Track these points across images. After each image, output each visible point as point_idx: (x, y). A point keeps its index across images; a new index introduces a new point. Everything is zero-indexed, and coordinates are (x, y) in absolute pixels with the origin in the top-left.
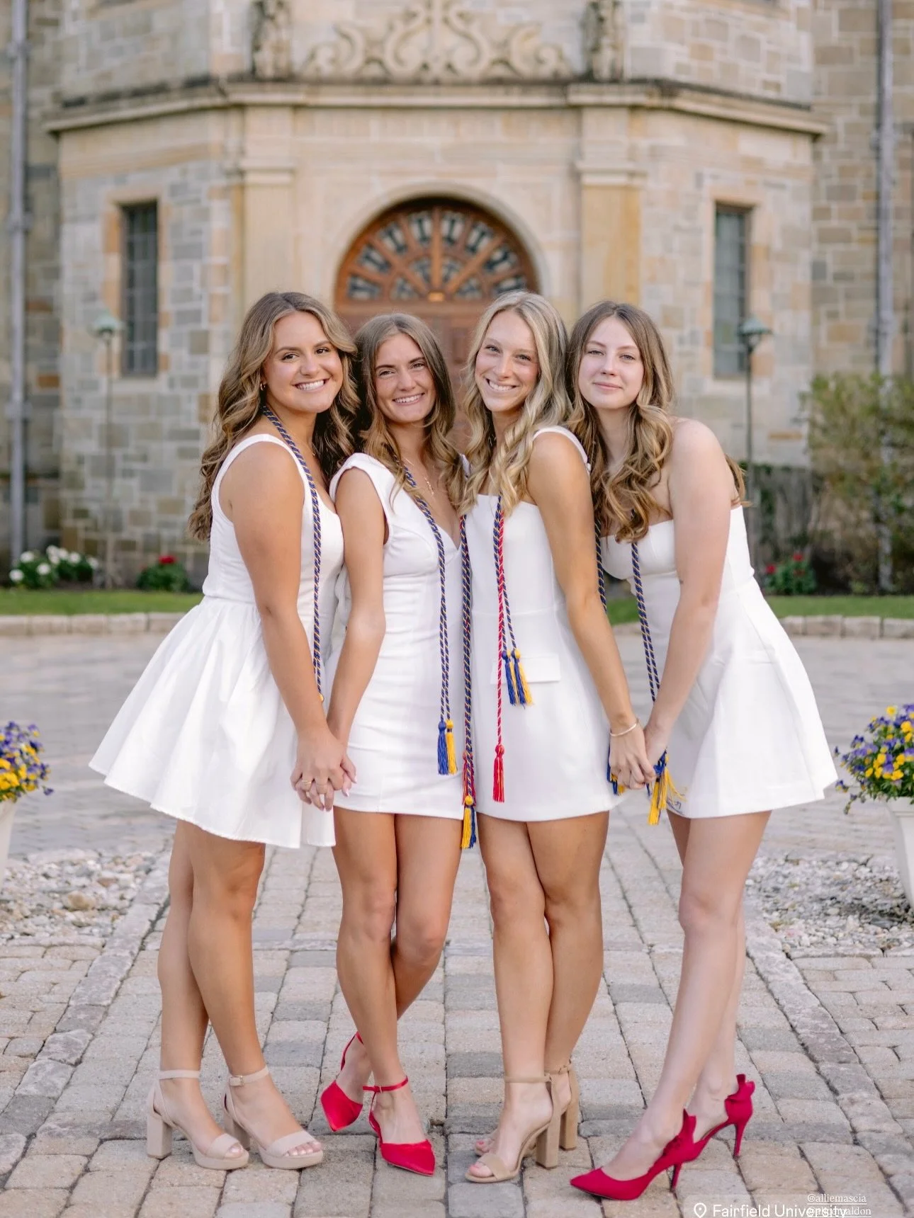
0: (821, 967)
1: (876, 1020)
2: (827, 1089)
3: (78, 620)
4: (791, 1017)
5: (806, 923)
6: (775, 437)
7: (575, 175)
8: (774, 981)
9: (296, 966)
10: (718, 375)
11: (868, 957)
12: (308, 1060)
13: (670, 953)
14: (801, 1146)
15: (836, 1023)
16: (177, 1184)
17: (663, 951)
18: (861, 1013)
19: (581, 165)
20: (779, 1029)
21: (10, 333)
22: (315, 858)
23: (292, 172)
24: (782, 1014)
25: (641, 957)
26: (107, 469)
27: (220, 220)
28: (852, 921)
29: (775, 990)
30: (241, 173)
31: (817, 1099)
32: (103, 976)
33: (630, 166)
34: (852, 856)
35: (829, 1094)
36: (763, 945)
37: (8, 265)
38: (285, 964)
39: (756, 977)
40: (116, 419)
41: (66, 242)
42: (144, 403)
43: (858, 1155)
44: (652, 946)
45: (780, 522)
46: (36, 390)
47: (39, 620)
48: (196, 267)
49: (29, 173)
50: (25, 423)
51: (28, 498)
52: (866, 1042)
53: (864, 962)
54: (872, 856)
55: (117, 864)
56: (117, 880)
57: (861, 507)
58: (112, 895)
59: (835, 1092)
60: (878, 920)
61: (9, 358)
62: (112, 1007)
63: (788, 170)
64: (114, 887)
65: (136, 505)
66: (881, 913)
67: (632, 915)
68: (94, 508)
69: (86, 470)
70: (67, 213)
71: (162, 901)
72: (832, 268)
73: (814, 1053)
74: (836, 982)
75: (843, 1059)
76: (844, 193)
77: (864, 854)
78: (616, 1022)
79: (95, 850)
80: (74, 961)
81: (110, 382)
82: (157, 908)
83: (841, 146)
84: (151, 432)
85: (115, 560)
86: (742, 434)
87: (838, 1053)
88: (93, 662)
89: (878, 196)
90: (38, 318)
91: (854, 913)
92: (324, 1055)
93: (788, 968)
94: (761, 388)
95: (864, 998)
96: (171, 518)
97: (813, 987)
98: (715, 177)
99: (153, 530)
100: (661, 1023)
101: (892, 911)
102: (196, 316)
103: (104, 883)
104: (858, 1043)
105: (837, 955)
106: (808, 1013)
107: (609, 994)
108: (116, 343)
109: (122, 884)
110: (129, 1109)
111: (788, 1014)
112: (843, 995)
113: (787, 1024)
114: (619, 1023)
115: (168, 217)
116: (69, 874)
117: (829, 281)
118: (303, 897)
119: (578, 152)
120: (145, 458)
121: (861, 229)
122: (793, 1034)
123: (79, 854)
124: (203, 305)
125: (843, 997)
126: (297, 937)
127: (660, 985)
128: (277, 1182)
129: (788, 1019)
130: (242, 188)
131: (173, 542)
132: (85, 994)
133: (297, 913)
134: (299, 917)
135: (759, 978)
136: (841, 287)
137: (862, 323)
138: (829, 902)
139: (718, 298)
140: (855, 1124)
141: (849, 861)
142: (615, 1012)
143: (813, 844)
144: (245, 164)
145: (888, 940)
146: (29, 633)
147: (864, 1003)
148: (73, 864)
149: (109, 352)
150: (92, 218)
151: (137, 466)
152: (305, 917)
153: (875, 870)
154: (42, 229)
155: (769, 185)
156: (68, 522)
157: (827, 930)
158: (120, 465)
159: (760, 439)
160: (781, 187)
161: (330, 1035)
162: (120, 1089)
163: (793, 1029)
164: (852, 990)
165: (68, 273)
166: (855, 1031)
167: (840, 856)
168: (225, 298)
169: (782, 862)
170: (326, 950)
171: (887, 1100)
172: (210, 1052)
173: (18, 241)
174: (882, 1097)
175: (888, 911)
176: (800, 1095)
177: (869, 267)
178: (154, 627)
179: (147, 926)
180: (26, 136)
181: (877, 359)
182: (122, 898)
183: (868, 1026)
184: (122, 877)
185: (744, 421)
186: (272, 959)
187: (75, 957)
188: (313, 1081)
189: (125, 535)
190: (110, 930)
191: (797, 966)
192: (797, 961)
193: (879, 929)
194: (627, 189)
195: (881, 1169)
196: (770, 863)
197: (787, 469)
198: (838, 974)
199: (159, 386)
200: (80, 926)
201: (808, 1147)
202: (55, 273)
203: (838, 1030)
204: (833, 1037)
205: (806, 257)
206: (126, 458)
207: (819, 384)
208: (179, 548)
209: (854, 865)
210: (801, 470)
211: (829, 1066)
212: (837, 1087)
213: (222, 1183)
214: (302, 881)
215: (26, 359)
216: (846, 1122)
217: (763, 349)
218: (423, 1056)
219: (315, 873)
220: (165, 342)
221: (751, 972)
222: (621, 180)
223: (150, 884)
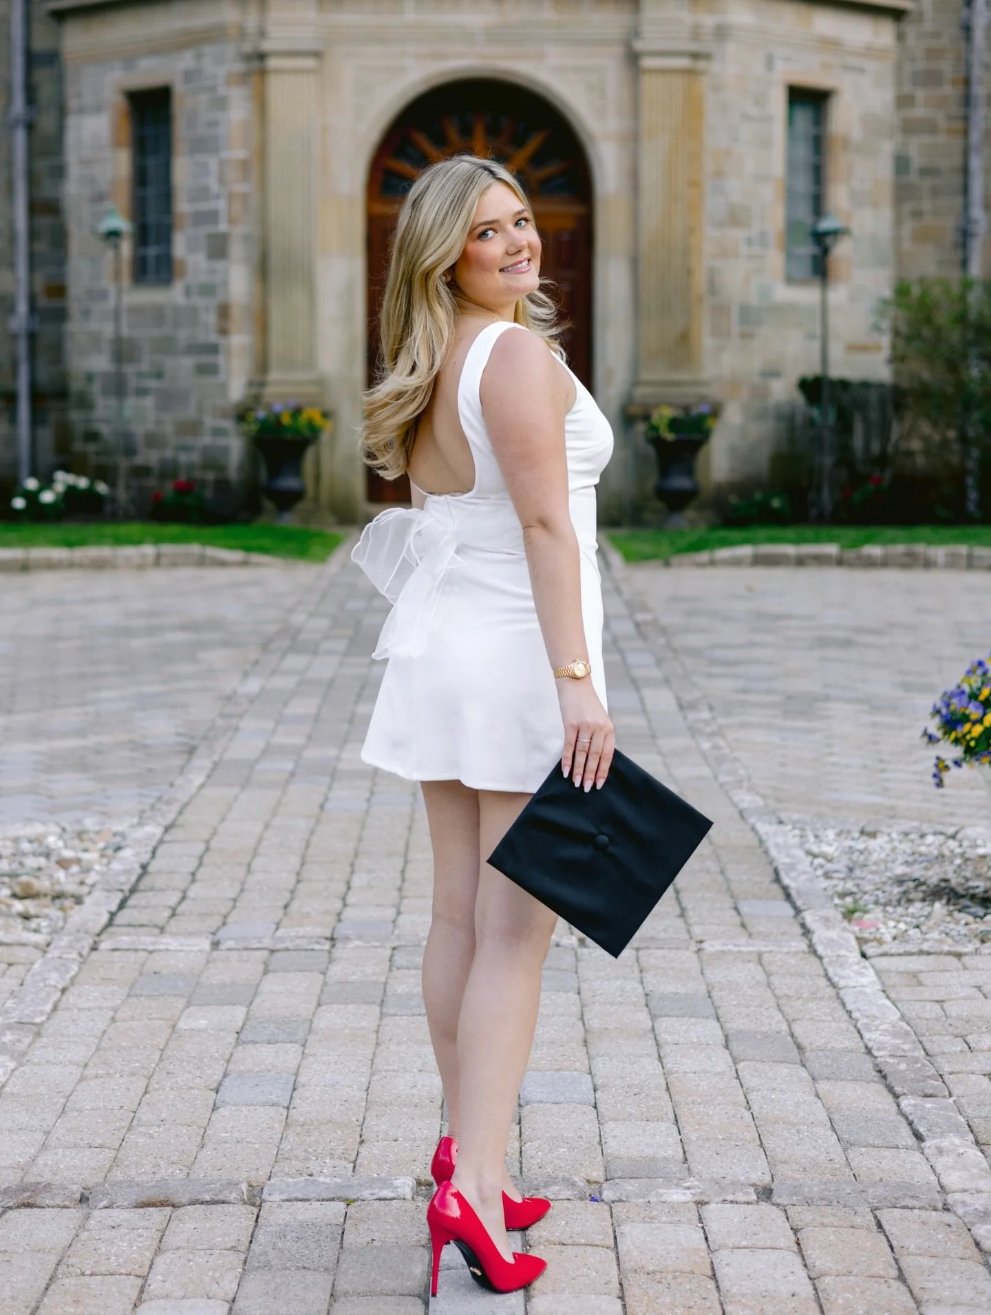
0: (902, 968)
1: (969, 1039)
2: (910, 1133)
3: (81, 553)
4: (867, 1035)
5: (885, 911)
6: (854, 348)
7: (633, 59)
8: (845, 987)
9: (275, 971)
10: (790, 280)
11: (959, 955)
12: (274, 1098)
13: (723, 951)
14: (878, 1213)
15: (921, 1042)
16: (88, 1272)
17: (714, 949)
18: (950, 1029)
19: (639, 45)
20: (851, 1051)
21: (12, 238)
22: (312, 833)
23: (317, 55)
24: (855, 1031)
25: (687, 957)
26: (118, 387)
27: (238, 111)
28: (939, 907)
29: (847, 999)
30: (261, 56)
31: (897, 1147)
32: (41, 985)
33: (693, 47)
34: (939, 828)
35: (911, 1141)
36: (833, 940)
37: (10, 163)
38: (262, 967)
39: (823, 982)
40: (125, 332)
41: (71, 138)
42: (158, 314)
43: (949, 1225)
44: (701, 942)
45: (858, 441)
46: (43, 302)
47: (38, 553)
48: (213, 163)
49: (32, 60)
50: (32, 337)
51: (37, 419)
52: (957, 1068)
53: (953, 961)
54: (962, 828)
55: (82, 840)
56: (78, 861)
57: (948, 426)
58: (71, 879)
59: (919, 1137)
60: (967, 907)
61: (12, 266)
62: (46, 1025)
63: (869, 52)
64: (75, 869)
65: (150, 426)
66: (973, 897)
67: (680, 903)
68: (105, 430)
69: (96, 388)
70: (72, 103)
71: (126, 888)
72: (917, 161)
73: (893, 1084)
74: (920, 988)
75: (930, 1091)
76: (931, 78)
77: (952, 825)
78: (654, 1043)
79: (58, 824)
80: (10, 965)
81: (120, 292)
82: (120, 896)
83: (928, 26)
84: (166, 346)
85: (128, 487)
86: (816, 346)
87: (922, 1084)
88: (93, 601)
89: (967, 82)
90: (44, 222)
91: (940, 898)
92: (294, 1089)
93: (863, 970)
94: (838, 295)
95: (953, 1009)
96: (189, 441)
97: (893, 995)
98: (787, 59)
99: (169, 454)
100: (708, 1044)
101: (986, 895)
102: (212, 217)
103: (63, 864)
104: (946, 1069)
105: (921, 953)
106: (886, 1030)
107: (647, 1006)
108: (126, 248)
109: (84, 864)
110: (45, 1165)
111: (862, 1032)
112: (929, 1006)
113: (862, 1044)
114: (658, 1045)
115: (182, 106)
116: (24, 854)
117: (913, 178)
118: (293, 881)
119: (636, 33)
120: (159, 375)
121: (950, 118)
122: (867, 1058)
123: (37, 829)
124: (221, 205)
125: (928, 1007)
126: (279, 933)
127: (709, 992)
128: (214, 1270)
129: (862, 1038)
130: (263, 73)
131: (191, 467)
132: (15, 1009)
133: (284, 903)
134: (286, 907)
135: (827, 983)
136: (927, 183)
137: (949, 224)
138: (911, 884)
139: (790, 196)
140: (945, 1181)
141: (935, 833)
142: (653, 1029)
143: (893, 814)
144: (266, 46)
145: (982, 932)
146: (25, 567)
147: (954, 1015)
148: (30, 841)
149: (118, 257)
150: (98, 109)
151: (152, 384)
152: (294, 906)
153: (965, 843)
154: (46, 122)
155: (847, 68)
156: (78, 446)
157: (909, 919)
158: (133, 383)
159: (836, 351)
160: (861, 70)
161: (304, 1063)
162: (40, 1136)
163: (869, 1051)
164: (939, 998)
165: (74, 171)
166: (943, 1053)
167: (926, 828)
168: (245, 197)
169: (856, 835)
170: (312, 950)
171: (983, 1147)
172: (156, 1086)
173: (20, 137)
174: (977, 1143)
175: (981, 895)
176: (877, 1142)
177: (957, 160)
178: (164, 561)
179: (105, 918)
180: (28, 20)
181: (965, 263)
182: (82, 883)
183: (959, 1046)
184: (86, 856)
185: (818, 330)
186: (247, 961)
187: (12, 960)
188: (276, 1125)
189: (139, 460)
190: (61, 924)
191: (873, 967)
192: (873, 961)
193: (970, 919)
194: (690, 72)
195: (977, 1244)
196: (843, 836)
197: (866, 385)
198: (922, 977)
199: (175, 295)
200: (26, 917)
201: (886, 1216)
202: (59, 172)
203: (922, 1053)
204: (917, 1063)
205: (888, 148)
206: (140, 375)
207: (902, 291)
208: (198, 474)
209: (942, 838)
210: (881, 386)
211: (912, 1102)
212: (921, 1130)
213: (147, 1271)
214: (294, 861)
215: (32, 266)
216: (933, 1178)
217: (841, 250)
218: (415, 1091)
219: (311, 851)
220: (180, 246)
221: (819, 976)
222: (683, 63)
223: (116, 866)
